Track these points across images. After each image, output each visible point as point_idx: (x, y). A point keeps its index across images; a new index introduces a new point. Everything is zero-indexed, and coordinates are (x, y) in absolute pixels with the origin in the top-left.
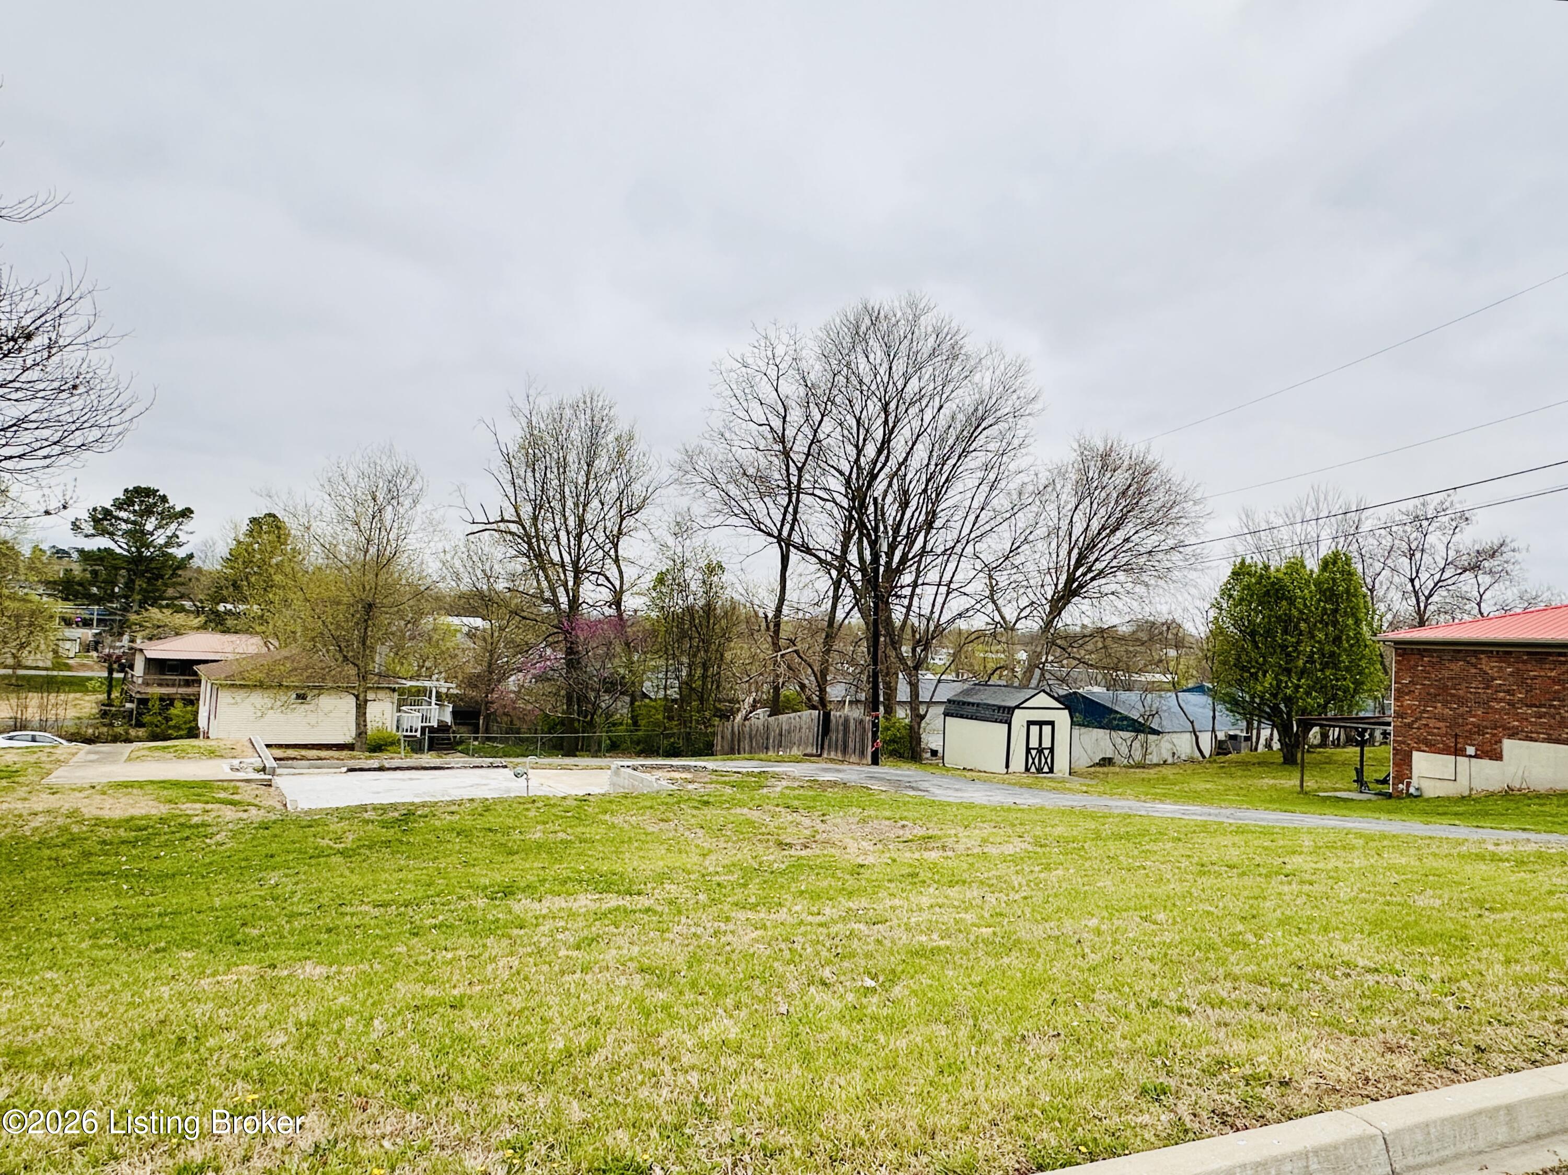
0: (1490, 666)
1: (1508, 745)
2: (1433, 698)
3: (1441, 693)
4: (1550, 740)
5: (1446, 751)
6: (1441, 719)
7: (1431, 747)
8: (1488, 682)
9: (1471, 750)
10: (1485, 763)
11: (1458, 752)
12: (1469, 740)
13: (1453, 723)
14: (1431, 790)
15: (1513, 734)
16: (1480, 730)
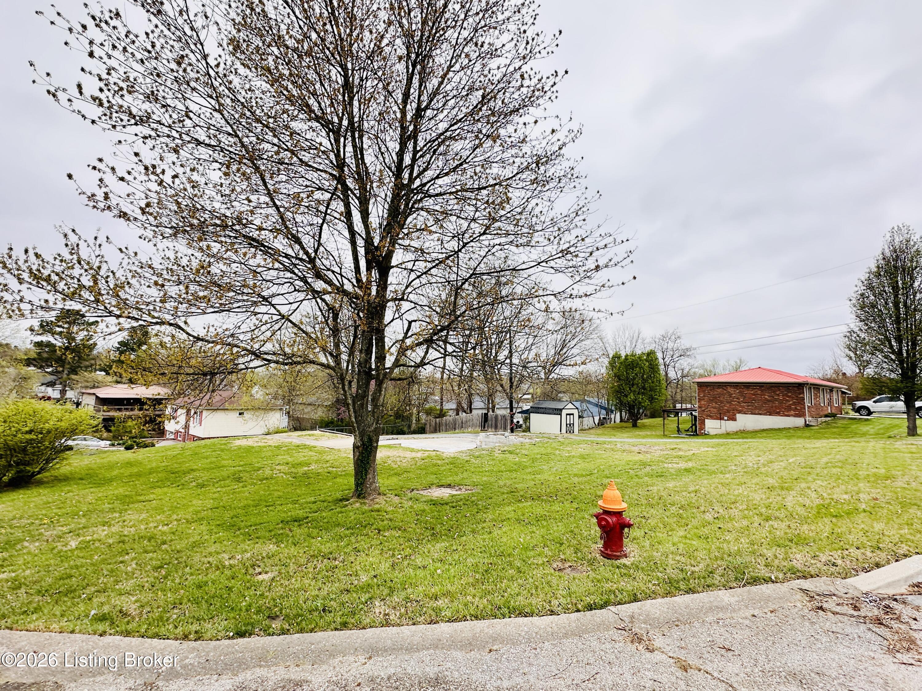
0: (731, 390)
1: (738, 416)
2: (711, 401)
3: (714, 399)
4: (752, 414)
5: (717, 419)
6: (715, 408)
7: (712, 418)
8: (730, 395)
9: (726, 418)
10: (731, 422)
11: (721, 419)
12: (725, 415)
13: (719, 410)
14: (712, 432)
15: (740, 412)
16: (728, 411)
